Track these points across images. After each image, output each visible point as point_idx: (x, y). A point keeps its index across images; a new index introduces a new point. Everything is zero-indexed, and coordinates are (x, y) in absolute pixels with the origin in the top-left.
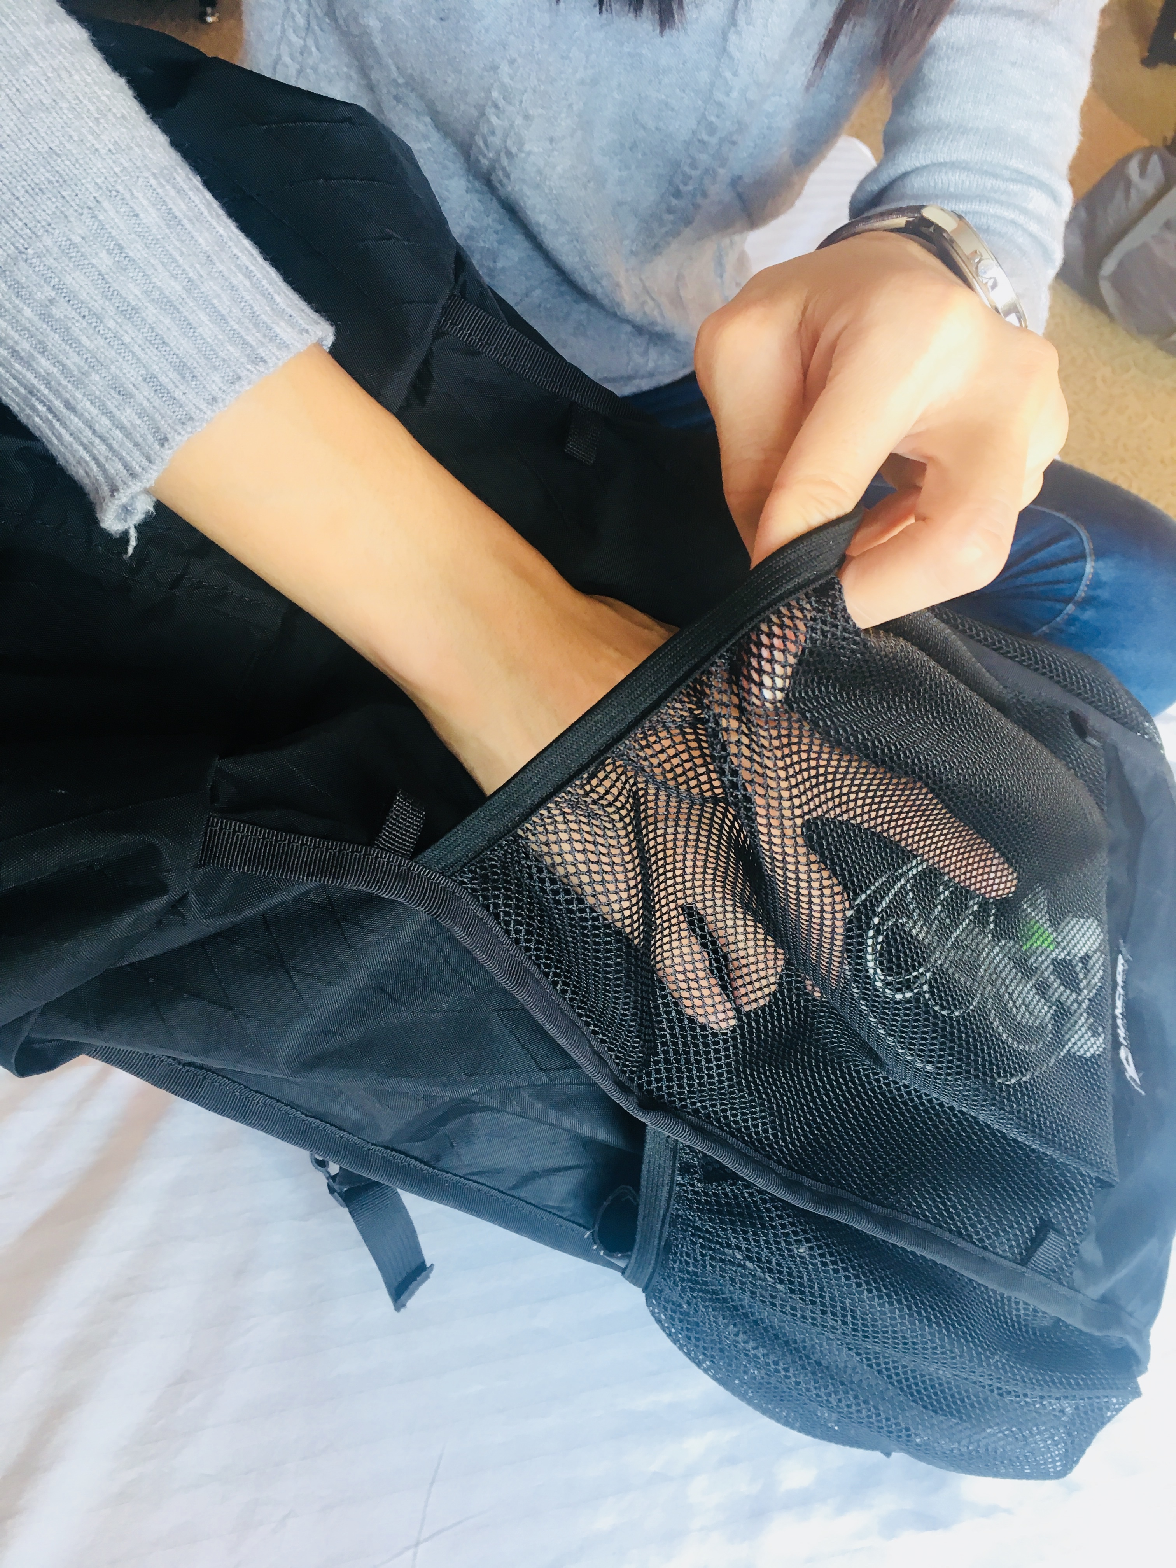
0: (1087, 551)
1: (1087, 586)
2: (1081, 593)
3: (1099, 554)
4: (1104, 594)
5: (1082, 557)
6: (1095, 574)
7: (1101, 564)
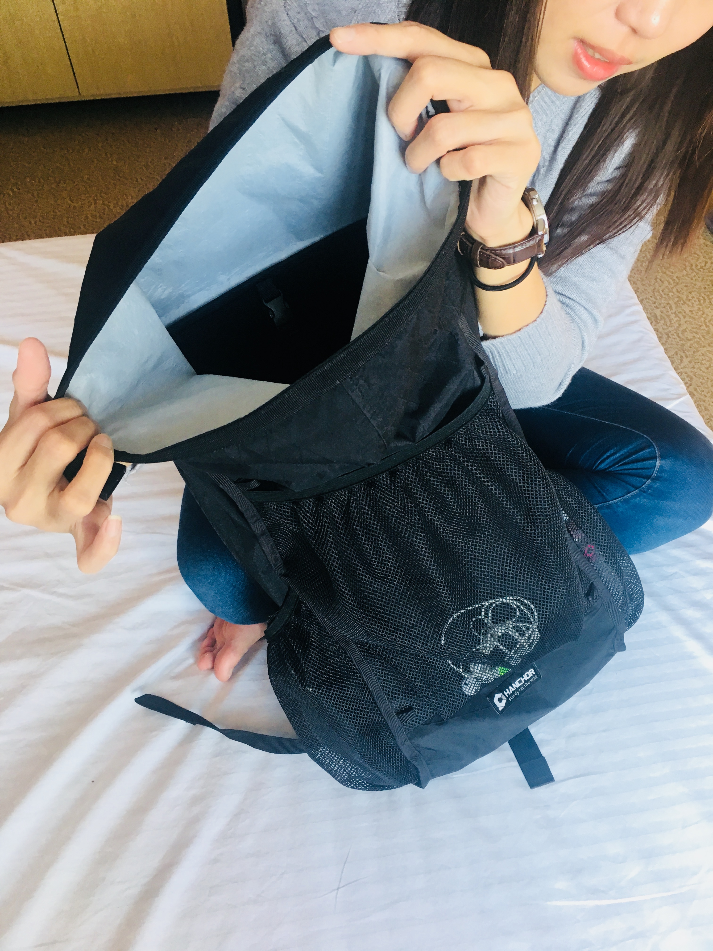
0: (657, 455)
1: (657, 471)
2: (654, 475)
3: (663, 457)
4: (665, 475)
5: (655, 458)
6: (661, 466)
7: (663, 462)
